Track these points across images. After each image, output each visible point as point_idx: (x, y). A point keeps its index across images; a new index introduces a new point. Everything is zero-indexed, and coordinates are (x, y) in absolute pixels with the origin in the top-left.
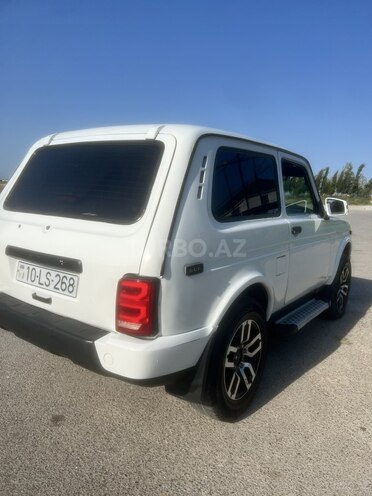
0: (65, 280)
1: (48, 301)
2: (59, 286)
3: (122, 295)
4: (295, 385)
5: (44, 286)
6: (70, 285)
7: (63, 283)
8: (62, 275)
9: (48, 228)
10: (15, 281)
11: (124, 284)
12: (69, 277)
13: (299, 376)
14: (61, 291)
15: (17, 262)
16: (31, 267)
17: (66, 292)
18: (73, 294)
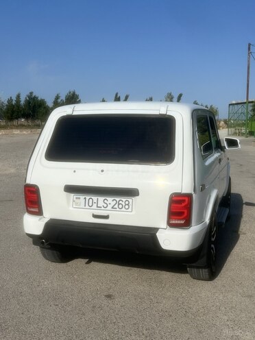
0: (121, 202)
1: (107, 217)
2: (116, 206)
3: (173, 205)
4: (229, 258)
5: (103, 208)
6: (126, 205)
7: (119, 204)
8: (118, 199)
9: (102, 171)
10: (71, 208)
11: (174, 199)
12: (124, 200)
13: (229, 254)
14: (118, 209)
15: (72, 196)
16: (88, 198)
17: (123, 209)
18: (130, 210)
